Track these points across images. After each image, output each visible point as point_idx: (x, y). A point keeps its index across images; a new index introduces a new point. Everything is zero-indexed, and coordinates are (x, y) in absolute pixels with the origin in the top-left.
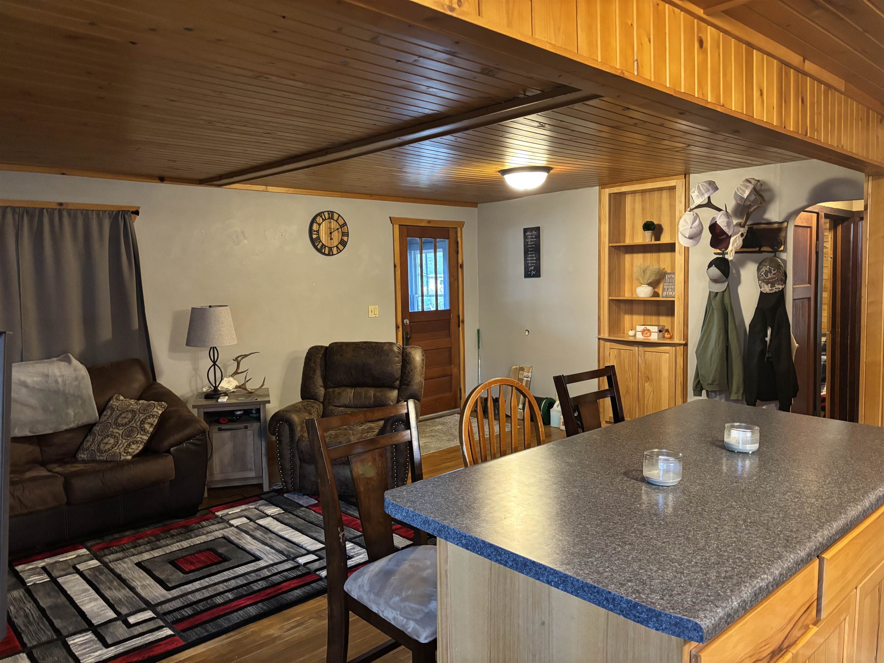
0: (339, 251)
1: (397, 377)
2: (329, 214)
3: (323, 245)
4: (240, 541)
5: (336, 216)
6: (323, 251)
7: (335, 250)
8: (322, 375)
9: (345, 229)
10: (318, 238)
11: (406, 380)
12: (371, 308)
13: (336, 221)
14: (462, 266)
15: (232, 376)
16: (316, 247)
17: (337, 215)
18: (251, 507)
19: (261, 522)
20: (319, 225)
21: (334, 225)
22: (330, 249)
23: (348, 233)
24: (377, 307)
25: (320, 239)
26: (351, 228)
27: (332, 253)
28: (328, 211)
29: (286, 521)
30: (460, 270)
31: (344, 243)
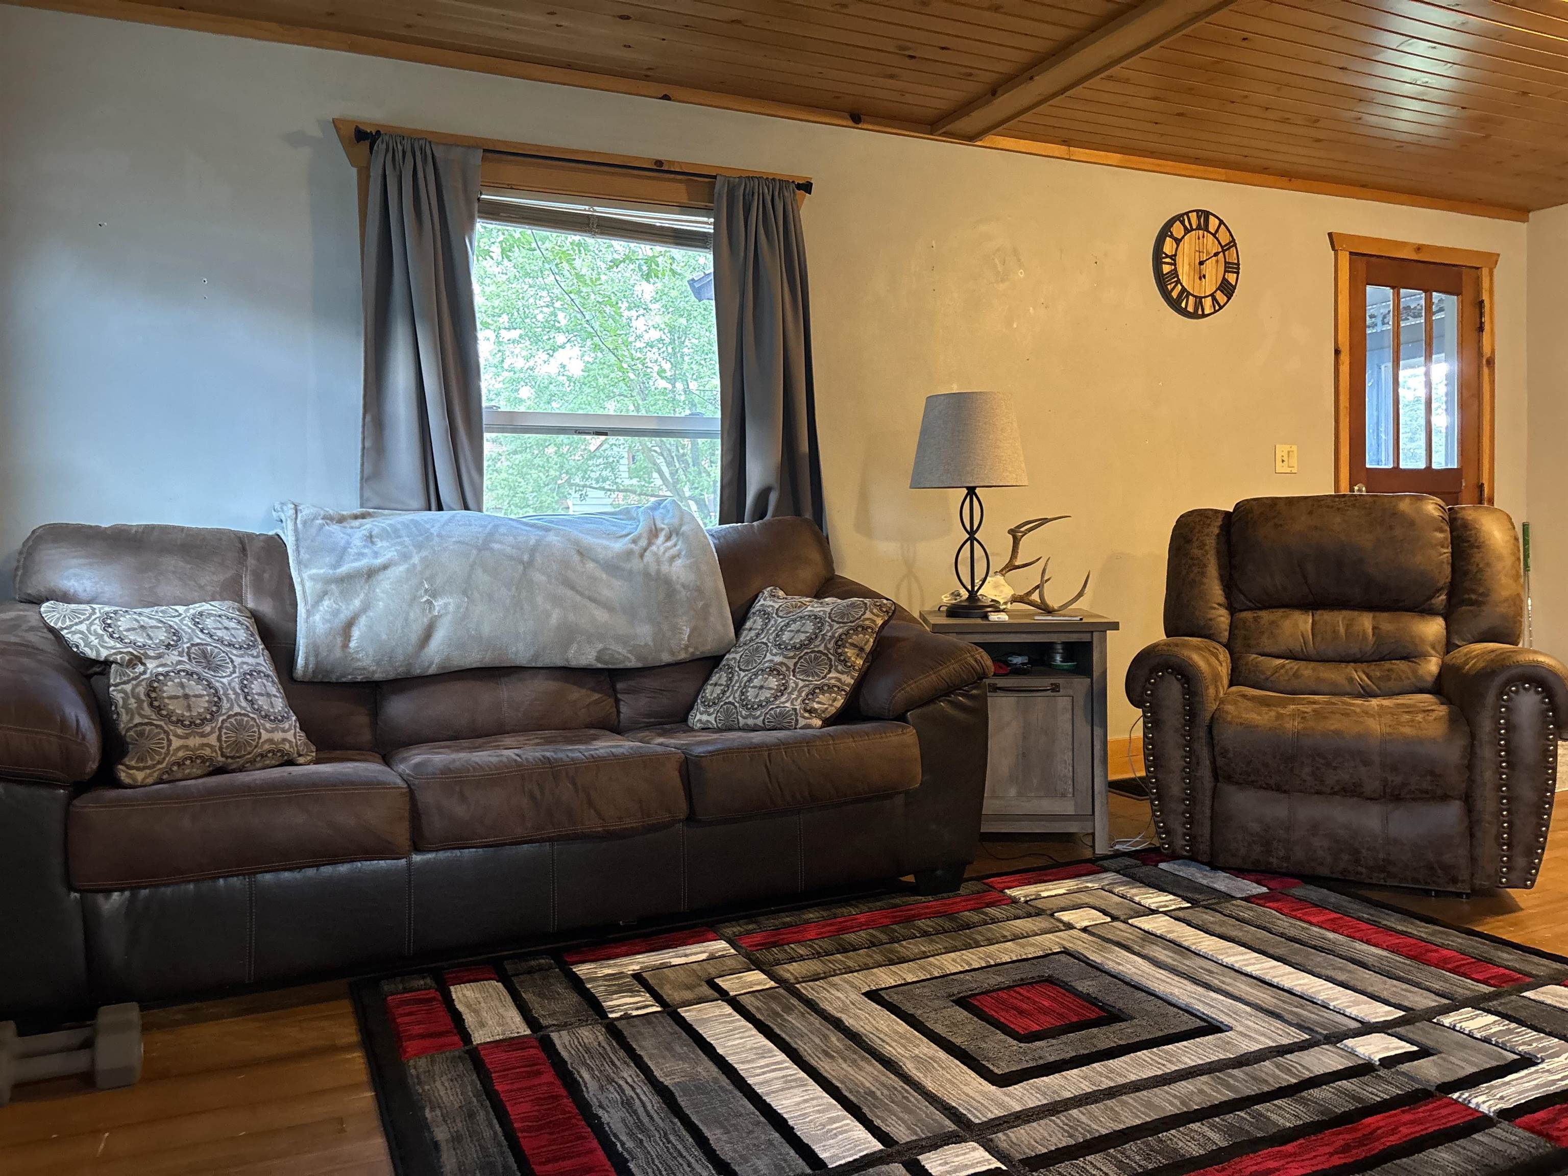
0: (1218, 307)
1: (1440, 584)
2: (1199, 218)
3: (1184, 289)
4: (1120, 967)
5: (1213, 223)
6: (1183, 305)
7: (1208, 303)
8: (1222, 578)
9: (1232, 257)
10: (1175, 273)
11: (1474, 591)
12: (1282, 450)
13: (1214, 235)
14: (1490, 362)
15: (1003, 571)
16: (1166, 295)
17: (1217, 222)
18: (1090, 885)
19: (1146, 923)
20: (1178, 241)
21: (1211, 245)
22: (1199, 301)
23: (1238, 264)
24: (1294, 448)
25: (1177, 276)
26: (1245, 253)
27: (1203, 310)
28: (1197, 211)
29: (1218, 929)
30: (1486, 370)
31: (1227, 289)
